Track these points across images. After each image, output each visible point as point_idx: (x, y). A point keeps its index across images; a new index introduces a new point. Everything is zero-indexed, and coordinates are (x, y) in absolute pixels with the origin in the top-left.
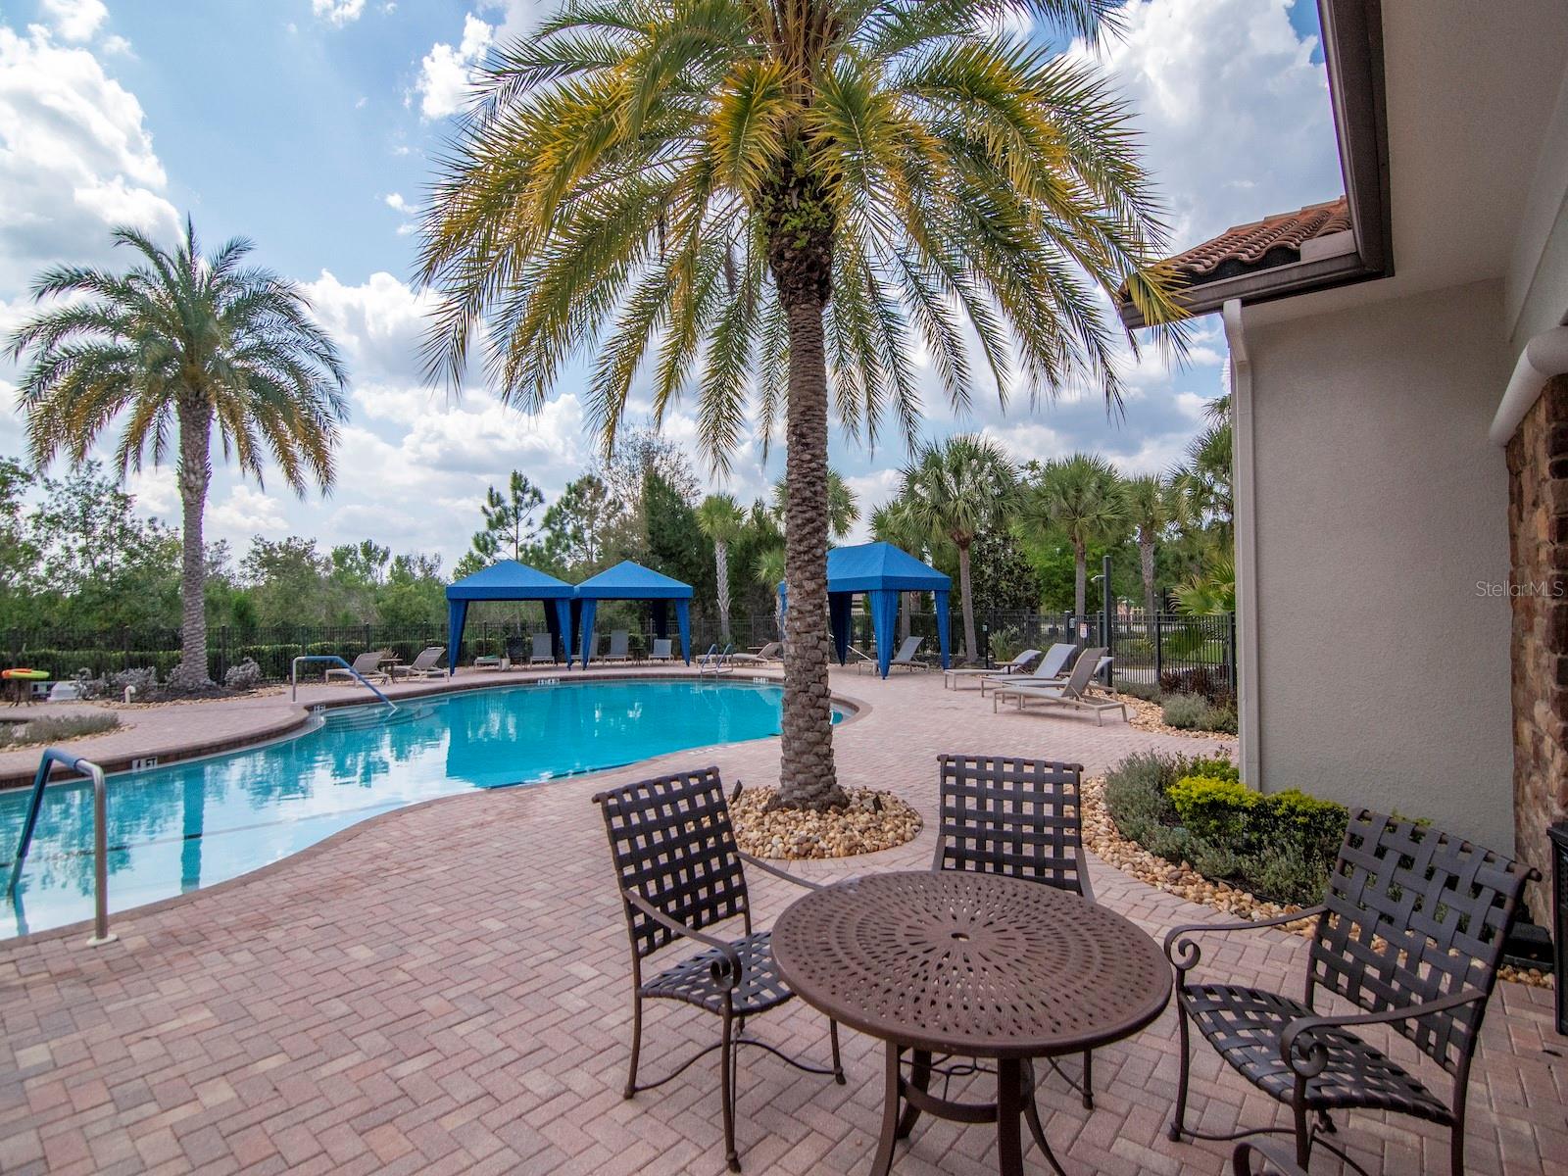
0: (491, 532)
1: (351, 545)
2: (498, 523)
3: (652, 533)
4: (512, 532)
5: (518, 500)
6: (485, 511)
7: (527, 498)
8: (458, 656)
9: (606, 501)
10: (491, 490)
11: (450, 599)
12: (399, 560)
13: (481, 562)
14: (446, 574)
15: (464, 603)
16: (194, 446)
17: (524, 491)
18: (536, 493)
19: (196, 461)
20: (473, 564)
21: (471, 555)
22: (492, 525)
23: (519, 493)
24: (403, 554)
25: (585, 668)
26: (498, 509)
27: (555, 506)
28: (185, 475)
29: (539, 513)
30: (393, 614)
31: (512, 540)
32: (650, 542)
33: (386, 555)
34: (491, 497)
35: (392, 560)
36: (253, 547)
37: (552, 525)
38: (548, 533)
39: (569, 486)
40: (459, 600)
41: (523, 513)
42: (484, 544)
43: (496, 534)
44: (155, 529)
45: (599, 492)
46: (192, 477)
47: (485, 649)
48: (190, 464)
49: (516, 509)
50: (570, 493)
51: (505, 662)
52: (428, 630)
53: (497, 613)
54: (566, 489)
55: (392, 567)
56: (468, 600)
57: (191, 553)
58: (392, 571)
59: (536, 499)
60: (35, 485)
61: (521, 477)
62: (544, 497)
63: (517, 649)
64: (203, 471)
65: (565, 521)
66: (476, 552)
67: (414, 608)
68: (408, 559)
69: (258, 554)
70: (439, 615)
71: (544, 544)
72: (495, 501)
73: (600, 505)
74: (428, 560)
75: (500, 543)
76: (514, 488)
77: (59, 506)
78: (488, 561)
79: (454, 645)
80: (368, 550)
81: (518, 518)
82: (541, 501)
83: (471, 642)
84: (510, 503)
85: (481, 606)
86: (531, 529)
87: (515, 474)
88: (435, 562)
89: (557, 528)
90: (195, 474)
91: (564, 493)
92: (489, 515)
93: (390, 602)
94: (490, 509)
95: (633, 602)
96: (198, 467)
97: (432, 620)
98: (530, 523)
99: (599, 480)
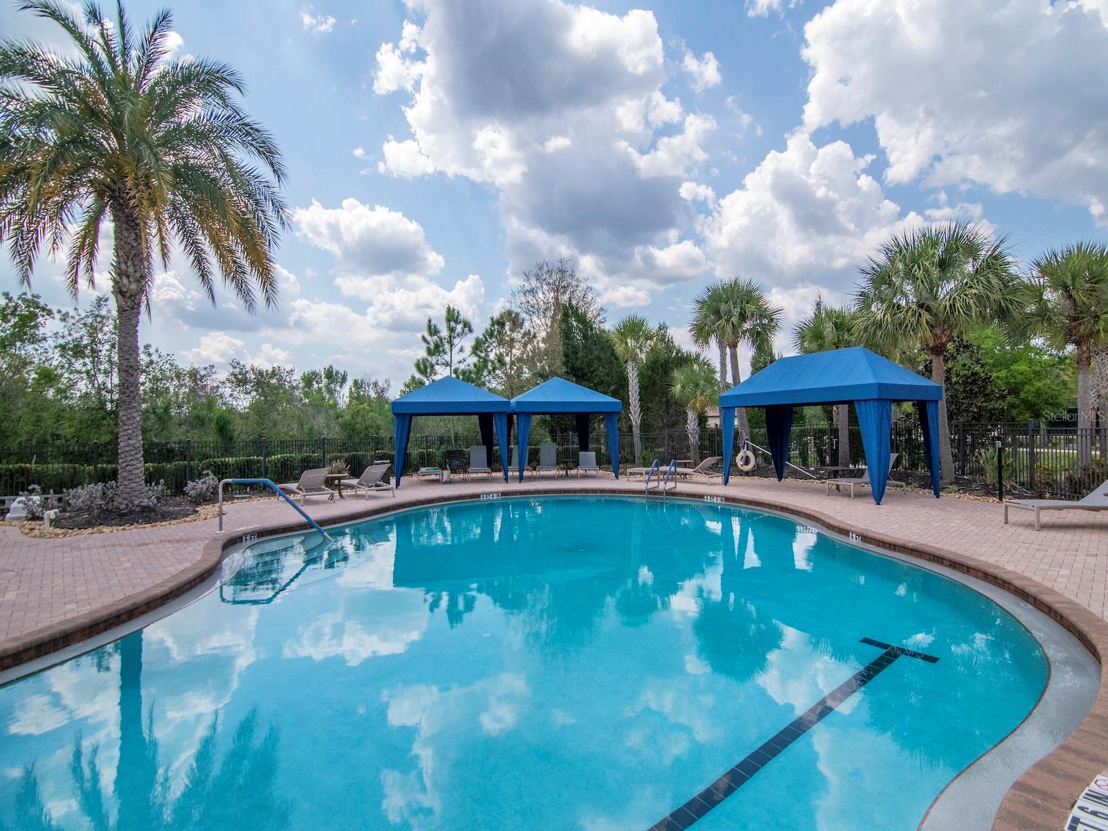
0: (429, 358)
1: (317, 371)
2: (436, 350)
3: (566, 356)
4: (447, 358)
5: (452, 330)
6: (424, 339)
7: (459, 328)
8: (404, 466)
9: (522, 331)
10: (430, 321)
11: (395, 414)
12: (356, 382)
13: (422, 383)
14: (394, 394)
15: (408, 417)
16: (127, 248)
17: (456, 321)
18: (467, 325)
19: (129, 263)
20: (416, 384)
21: (413, 378)
22: (430, 352)
23: (453, 324)
24: (359, 378)
25: (521, 479)
26: (435, 338)
27: (481, 337)
28: (118, 279)
29: (467, 343)
30: (349, 428)
31: (447, 364)
32: (565, 364)
33: (344, 379)
34: (430, 327)
35: (349, 383)
36: (231, 370)
37: (479, 353)
38: (474, 359)
39: (492, 319)
40: (404, 415)
41: (456, 341)
42: (424, 368)
43: (433, 360)
44: (150, 355)
45: (516, 322)
46: (125, 281)
47: (426, 460)
48: (123, 266)
49: (450, 337)
50: (493, 325)
51: (446, 473)
52: (378, 442)
53: (432, 427)
54: (490, 322)
55: (351, 389)
56: (412, 415)
57: (125, 363)
58: (351, 392)
59: (466, 329)
60: (53, 318)
61: (454, 310)
62: (473, 327)
63: (455, 460)
64: (138, 275)
65: (489, 350)
66: (418, 376)
67: (367, 423)
68: (363, 382)
69: (235, 376)
70: (387, 429)
71: (472, 367)
72: (433, 331)
73: (517, 336)
74: (380, 384)
75: (437, 367)
76: (449, 320)
77: (70, 335)
78: (427, 383)
79: (399, 456)
80: (330, 374)
81: (451, 345)
82: (471, 331)
83: (414, 452)
84: (445, 333)
85: (421, 420)
86: (462, 355)
87: (449, 309)
88: (386, 386)
89: (483, 355)
90: (128, 277)
91: (488, 325)
92: (428, 343)
93: (348, 417)
94: (429, 338)
95: (548, 417)
96: (131, 270)
97: (384, 434)
98: (461, 350)
99: (517, 314)
